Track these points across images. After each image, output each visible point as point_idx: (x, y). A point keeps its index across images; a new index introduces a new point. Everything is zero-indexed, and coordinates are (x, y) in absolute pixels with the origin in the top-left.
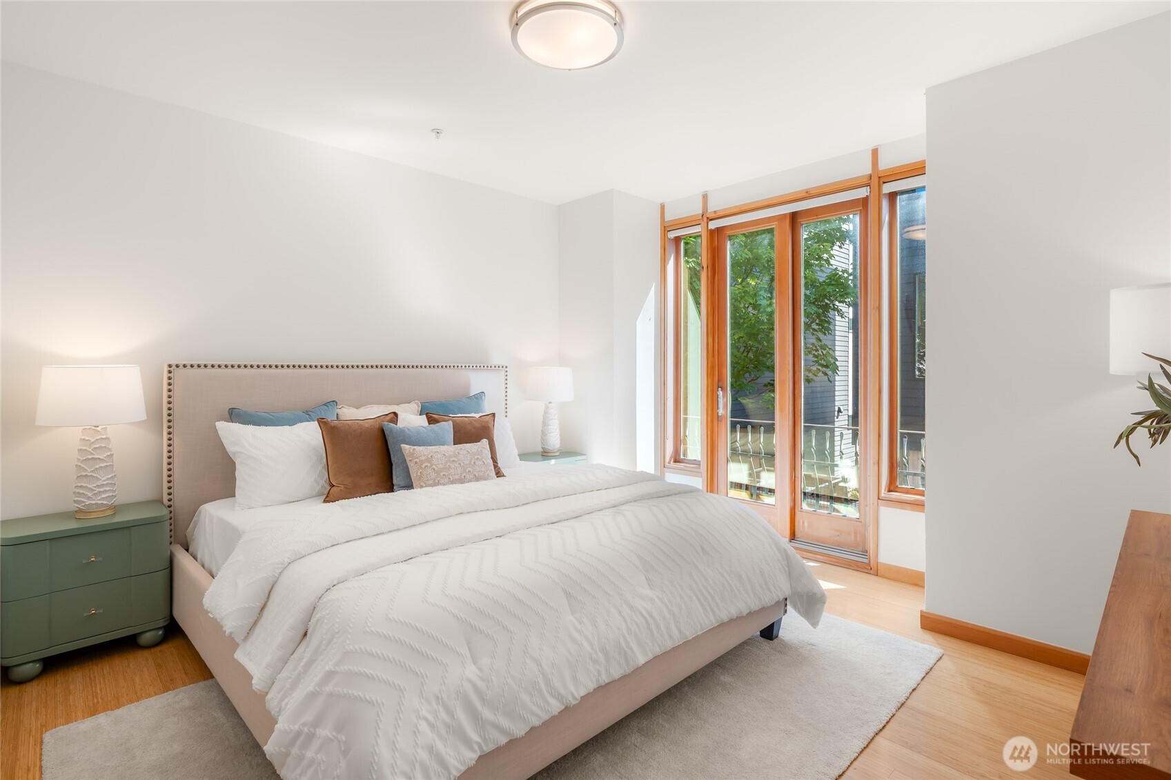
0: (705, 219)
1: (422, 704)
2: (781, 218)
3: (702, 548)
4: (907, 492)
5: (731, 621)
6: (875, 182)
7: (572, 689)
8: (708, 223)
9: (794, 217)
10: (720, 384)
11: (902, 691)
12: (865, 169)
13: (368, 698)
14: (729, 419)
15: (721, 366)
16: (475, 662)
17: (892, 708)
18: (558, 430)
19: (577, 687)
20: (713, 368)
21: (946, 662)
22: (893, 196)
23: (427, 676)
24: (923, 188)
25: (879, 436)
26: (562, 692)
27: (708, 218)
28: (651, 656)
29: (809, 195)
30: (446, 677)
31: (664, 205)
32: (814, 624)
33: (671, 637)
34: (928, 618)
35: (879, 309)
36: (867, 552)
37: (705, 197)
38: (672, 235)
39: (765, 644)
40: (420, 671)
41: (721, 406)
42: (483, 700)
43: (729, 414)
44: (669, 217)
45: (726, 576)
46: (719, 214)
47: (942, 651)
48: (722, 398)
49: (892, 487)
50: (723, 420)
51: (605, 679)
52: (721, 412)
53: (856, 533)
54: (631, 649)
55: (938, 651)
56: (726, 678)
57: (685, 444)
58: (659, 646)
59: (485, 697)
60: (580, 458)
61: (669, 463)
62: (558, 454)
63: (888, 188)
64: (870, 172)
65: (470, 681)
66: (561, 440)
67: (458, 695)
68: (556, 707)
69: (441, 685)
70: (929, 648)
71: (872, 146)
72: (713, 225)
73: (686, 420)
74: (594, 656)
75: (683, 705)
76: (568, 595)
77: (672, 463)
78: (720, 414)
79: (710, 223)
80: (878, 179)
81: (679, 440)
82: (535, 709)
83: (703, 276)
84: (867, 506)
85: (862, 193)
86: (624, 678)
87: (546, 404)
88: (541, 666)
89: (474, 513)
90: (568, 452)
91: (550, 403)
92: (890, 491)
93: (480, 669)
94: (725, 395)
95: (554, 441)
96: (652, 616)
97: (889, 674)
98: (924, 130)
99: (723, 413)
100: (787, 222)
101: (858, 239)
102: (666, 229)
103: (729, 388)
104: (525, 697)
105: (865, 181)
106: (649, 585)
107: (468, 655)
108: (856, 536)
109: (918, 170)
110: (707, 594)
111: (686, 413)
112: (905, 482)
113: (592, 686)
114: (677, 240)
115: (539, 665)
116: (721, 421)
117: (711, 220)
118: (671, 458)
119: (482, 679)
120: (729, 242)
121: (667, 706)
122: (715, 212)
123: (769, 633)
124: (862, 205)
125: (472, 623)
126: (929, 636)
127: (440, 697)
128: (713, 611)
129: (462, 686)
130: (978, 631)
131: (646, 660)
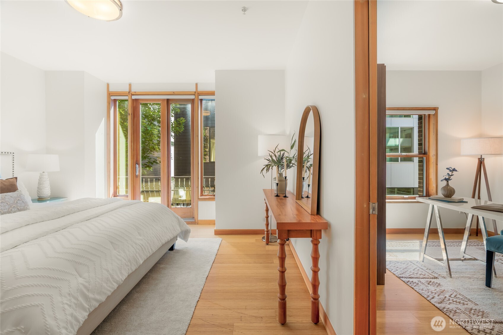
0: (130, 94)
1: (63, 298)
2: (163, 100)
3: (153, 220)
4: (206, 196)
5: (166, 243)
6: (196, 94)
7: (121, 277)
8: (131, 96)
9: (168, 100)
10: (137, 162)
11: (216, 252)
12: (194, 90)
13: (33, 304)
14: (141, 177)
15: (137, 155)
16: (81, 277)
17: (214, 256)
18: (49, 186)
19: (122, 276)
20: (134, 156)
21: (223, 241)
22: (201, 100)
23: (61, 287)
24: (214, 100)
25: (198, 178)
26: (118, 279)
27: (131, 94)
28: (144, 260)
29: (174, 94)
30: (70, 285)
31: (109, 84)
32: (186, 241)
33: (149, 252)
34: (216, 231)
35: (198, 136)
36: (194, 218)
37: (130, 85)
38: (113, 98)
39: (171, 252)
40: (57, 286)
41: (137, 171)
42: (88, 290)
43: (141, 174)
44: (111, 89)
45: (162, 228)
46: (137, 93)
47: (222, 239)
48: (138, 168)
49: (202, 195)
50: (138, 177)
51: (130, 272)
52: (137, 174)
53: (190, 212)
54: (138, 259)
55: (221, 239)
56: (162, 266)
57: (119, 189)
58: (146, 256)
59: (89, 289)
60: (62, 200)
61: (112, 197)
62: (49, 198)
63: (200, 97)
64: (195, 91)
65: (82, 284)
66: (51, 191)
67: (78, 291)
68: (116, 286)
69: (69, 289)
70: (218, 239)
71: (196, 82)
72: (134, 97)
73: (119, 178)
74: (127, 264)
75: (150, 279)
76: (112, 243)
77: (113, 197)
78: (137, 175)
79: (133, 96)
80: (197, 93)
81: (116, 187)
82: (109, 288)
83: (129, 118)
84: (194, 202)
85: (192, 97)
86: (136, 270)
87: (40, 173)
88: (109, 271)
89: (42, 222)
90: (54, 198)
91: (43, 172)
92: (201, 196)
93: (84, 278)
94: (139, 167)
95: (47, 192)
96: (143, 246)
97: (211, 248)
98: (215, 82)
99: (139, 174)
100: (166, 102)
101: (190, 112)
102: (110, 94)
103: (141, 164)
104: (105, 285)
105: (194, 93)
106: (139, 235)
107: (77, 274)
108: (190, 213)
109: (213, 94)
110: (158, 235)
111: (119, 176)
112: (205, 193)
113: (127, 275)
114: (115, 101)
115: (108, 271)
116: (137, 177)
117: (133, 95)
118: (112, 195)
119: (86, 282)
120: (141, 106)
121: (144, 281)
122: (135, 92)
123: (172, 249)
124: (192, 101)
125: (76, 261)
126: (217, 236)
127: (70, 294)
128: (160, 241)
129: (79, 286)
130: (230, 231)
131: (143, 262)
